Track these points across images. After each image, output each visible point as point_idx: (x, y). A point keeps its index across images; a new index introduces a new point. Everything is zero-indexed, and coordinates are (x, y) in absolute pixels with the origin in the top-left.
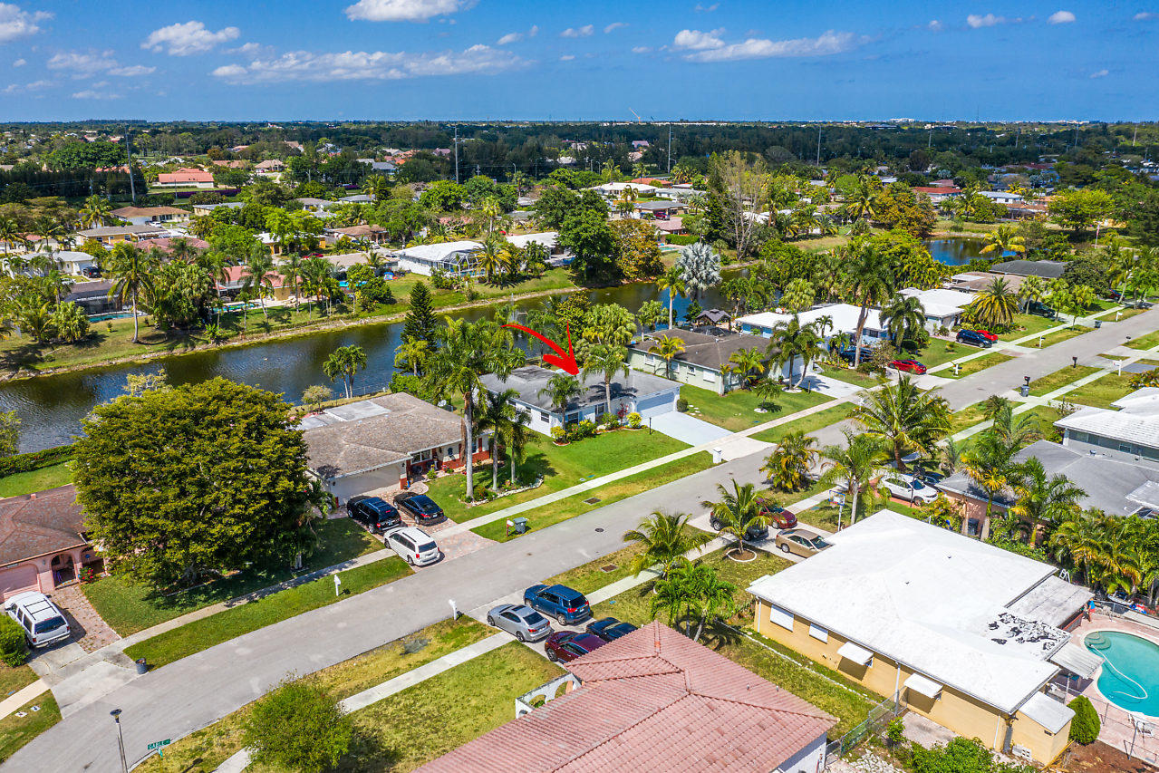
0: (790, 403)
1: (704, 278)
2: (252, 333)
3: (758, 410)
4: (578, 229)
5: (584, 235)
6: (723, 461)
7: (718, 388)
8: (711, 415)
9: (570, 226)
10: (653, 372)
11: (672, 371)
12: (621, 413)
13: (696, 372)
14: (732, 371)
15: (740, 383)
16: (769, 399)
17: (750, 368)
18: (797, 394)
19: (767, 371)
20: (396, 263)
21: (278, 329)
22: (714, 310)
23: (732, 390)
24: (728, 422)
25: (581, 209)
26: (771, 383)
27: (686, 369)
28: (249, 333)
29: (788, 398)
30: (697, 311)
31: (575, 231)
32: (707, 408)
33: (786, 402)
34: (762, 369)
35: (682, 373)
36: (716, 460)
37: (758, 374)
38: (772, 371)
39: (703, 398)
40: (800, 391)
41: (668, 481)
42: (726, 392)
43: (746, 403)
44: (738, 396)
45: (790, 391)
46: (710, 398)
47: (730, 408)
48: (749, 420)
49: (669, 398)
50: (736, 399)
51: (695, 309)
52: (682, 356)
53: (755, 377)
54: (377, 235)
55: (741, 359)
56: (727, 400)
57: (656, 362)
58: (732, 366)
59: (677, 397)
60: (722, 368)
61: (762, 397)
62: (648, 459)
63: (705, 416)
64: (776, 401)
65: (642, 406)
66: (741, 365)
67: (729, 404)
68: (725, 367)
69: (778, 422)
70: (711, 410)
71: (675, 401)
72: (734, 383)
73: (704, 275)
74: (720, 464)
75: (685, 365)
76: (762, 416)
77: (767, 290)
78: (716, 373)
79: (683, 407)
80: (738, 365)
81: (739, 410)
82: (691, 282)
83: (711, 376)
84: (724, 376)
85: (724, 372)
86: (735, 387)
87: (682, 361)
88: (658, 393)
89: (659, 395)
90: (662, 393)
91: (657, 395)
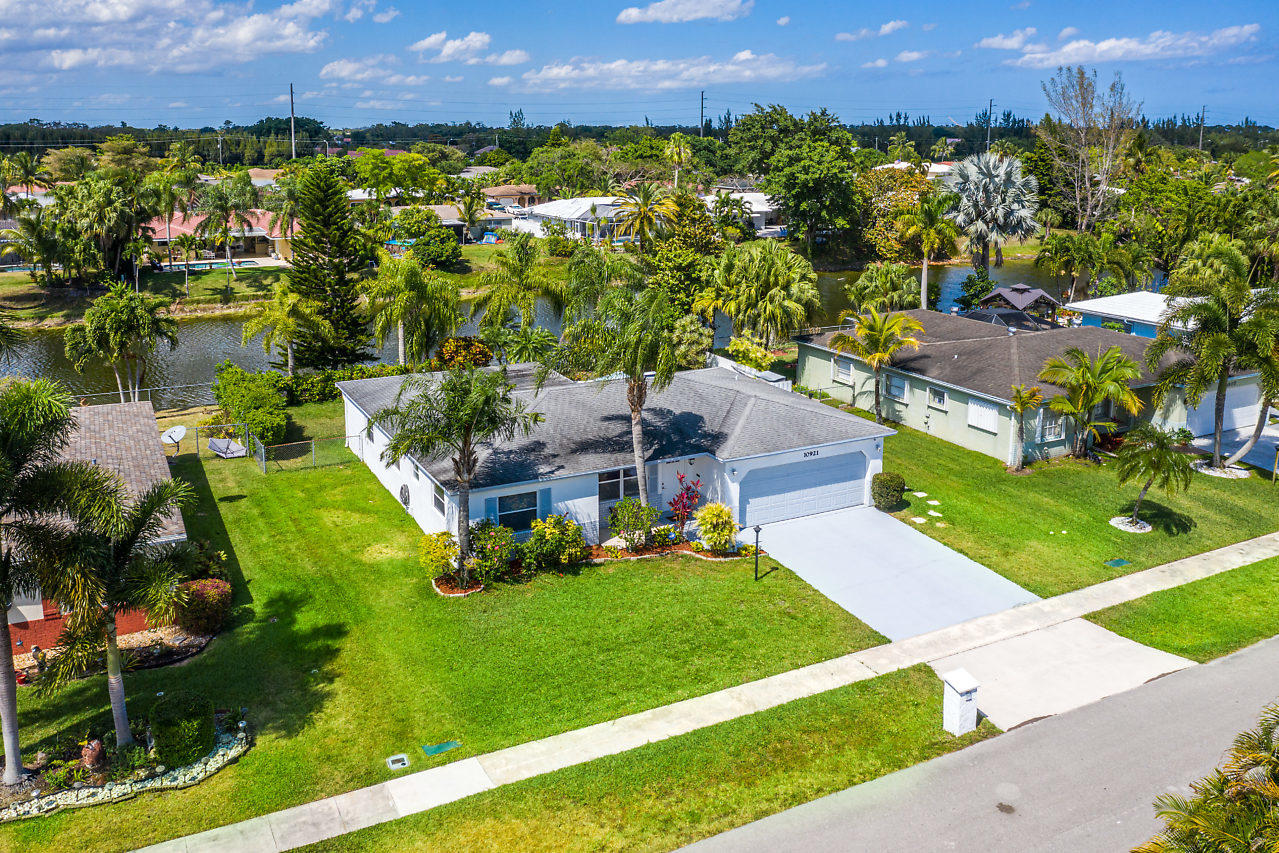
0: (1223, 508)
1: (1001, 220)
2: (198, 302)
3: (1119, 523)
4: (795, 169)
5: (802, 177)
6: (984, 729)
7: (1008, 451)
8: (974, 526)
9: (781, 164)
10: (849, 400)
11: (892, 399)
12: (688, 501)
13: (949, 403)
14: (1045, 405)
15: (1070, 439)
16: (1156, 494)
17: (1098, 399)
18: (1237, 482)
19: (1147, 412)
20: (508, 221)
21: (246, 298)
22: (1021, 286)
23: (1046, 458)
24: (1023, 556)
25: (802, 139)
26: (1162, 443)
27: (924, 397)
28: (193, 302)
29: (1211, 492)
30: (985, 290)
31: (787, 170)
32: (964, 503)
33: (1207, 503)
34: (1134, 406)
35: (916, 407)
36: (956, 719)
37: (1123, 418)
38: (1158, 413)
39: (961, 475)
40: (1243, 474)
41: (729, 816)
42: (1027, 462)
43: (1083, 498)
44: (1062, 476)
45: (1216, 473)
46: (979, 473)
47: (1037, 508)
48: (1093, 552)
49: (847, 468)
50: (1055, 482)
51: (979, 285)
52: (913, 365)
53: (1112, 427)
54: (527, 197)
55: (1072, 376)
56: (1031, 486)
57: (856, 376)
58: (1047, 392)
59: (875, 466)
60: (1018, 397)
61: (1136, 482)
62: (702, 682)
63: (953, 530)
64: (1180, 501)
65: (757, 485)
66: (1073, 392)
67: (1032, 496)
68: (1025, 394)
69: (1192, 569)
70: (978, 511)
71: (869, 478)
72: (1050, 438)
73: (1000, 213)
74: (969, 740)
75: (923, 385)
76: (1135, 542)
77: (1136, 259)
78: (1001, 408)
79: (892, 497)
80: (1065, 392)
81: (1063, 519)
82: (972, 229)
83: (984, 416)
84: (1021, 418)
85: (1023, 404)
86: (1054, 451)
87: (914, 375)
88: (812, 451)
89: (813, 457)
90: (825, 452)
91: (806, 455)
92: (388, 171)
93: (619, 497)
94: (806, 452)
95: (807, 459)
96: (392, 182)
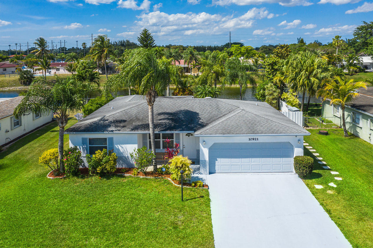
11: (355, 125)
27: (368, 123)
35: (365, 129)
63: (336, 196)
65: (221, 151)
71: (293, 157)
75: (367, 117)
87: (360, 111)
88: (255, 137)
89: (254, 141)
90: (263, 139)
91: (250, 139)
92: (240, 51)
93: (160, 148)
94: (250, 137)
95: (250, 141)
96: (241, 54)
